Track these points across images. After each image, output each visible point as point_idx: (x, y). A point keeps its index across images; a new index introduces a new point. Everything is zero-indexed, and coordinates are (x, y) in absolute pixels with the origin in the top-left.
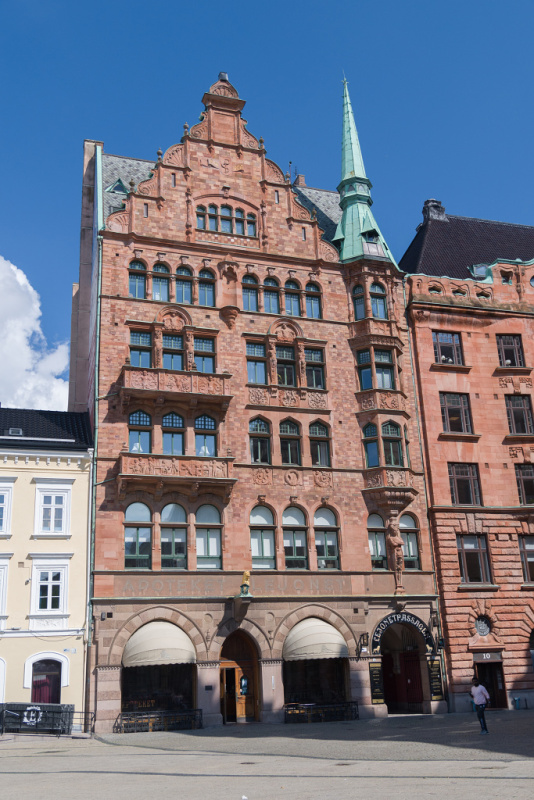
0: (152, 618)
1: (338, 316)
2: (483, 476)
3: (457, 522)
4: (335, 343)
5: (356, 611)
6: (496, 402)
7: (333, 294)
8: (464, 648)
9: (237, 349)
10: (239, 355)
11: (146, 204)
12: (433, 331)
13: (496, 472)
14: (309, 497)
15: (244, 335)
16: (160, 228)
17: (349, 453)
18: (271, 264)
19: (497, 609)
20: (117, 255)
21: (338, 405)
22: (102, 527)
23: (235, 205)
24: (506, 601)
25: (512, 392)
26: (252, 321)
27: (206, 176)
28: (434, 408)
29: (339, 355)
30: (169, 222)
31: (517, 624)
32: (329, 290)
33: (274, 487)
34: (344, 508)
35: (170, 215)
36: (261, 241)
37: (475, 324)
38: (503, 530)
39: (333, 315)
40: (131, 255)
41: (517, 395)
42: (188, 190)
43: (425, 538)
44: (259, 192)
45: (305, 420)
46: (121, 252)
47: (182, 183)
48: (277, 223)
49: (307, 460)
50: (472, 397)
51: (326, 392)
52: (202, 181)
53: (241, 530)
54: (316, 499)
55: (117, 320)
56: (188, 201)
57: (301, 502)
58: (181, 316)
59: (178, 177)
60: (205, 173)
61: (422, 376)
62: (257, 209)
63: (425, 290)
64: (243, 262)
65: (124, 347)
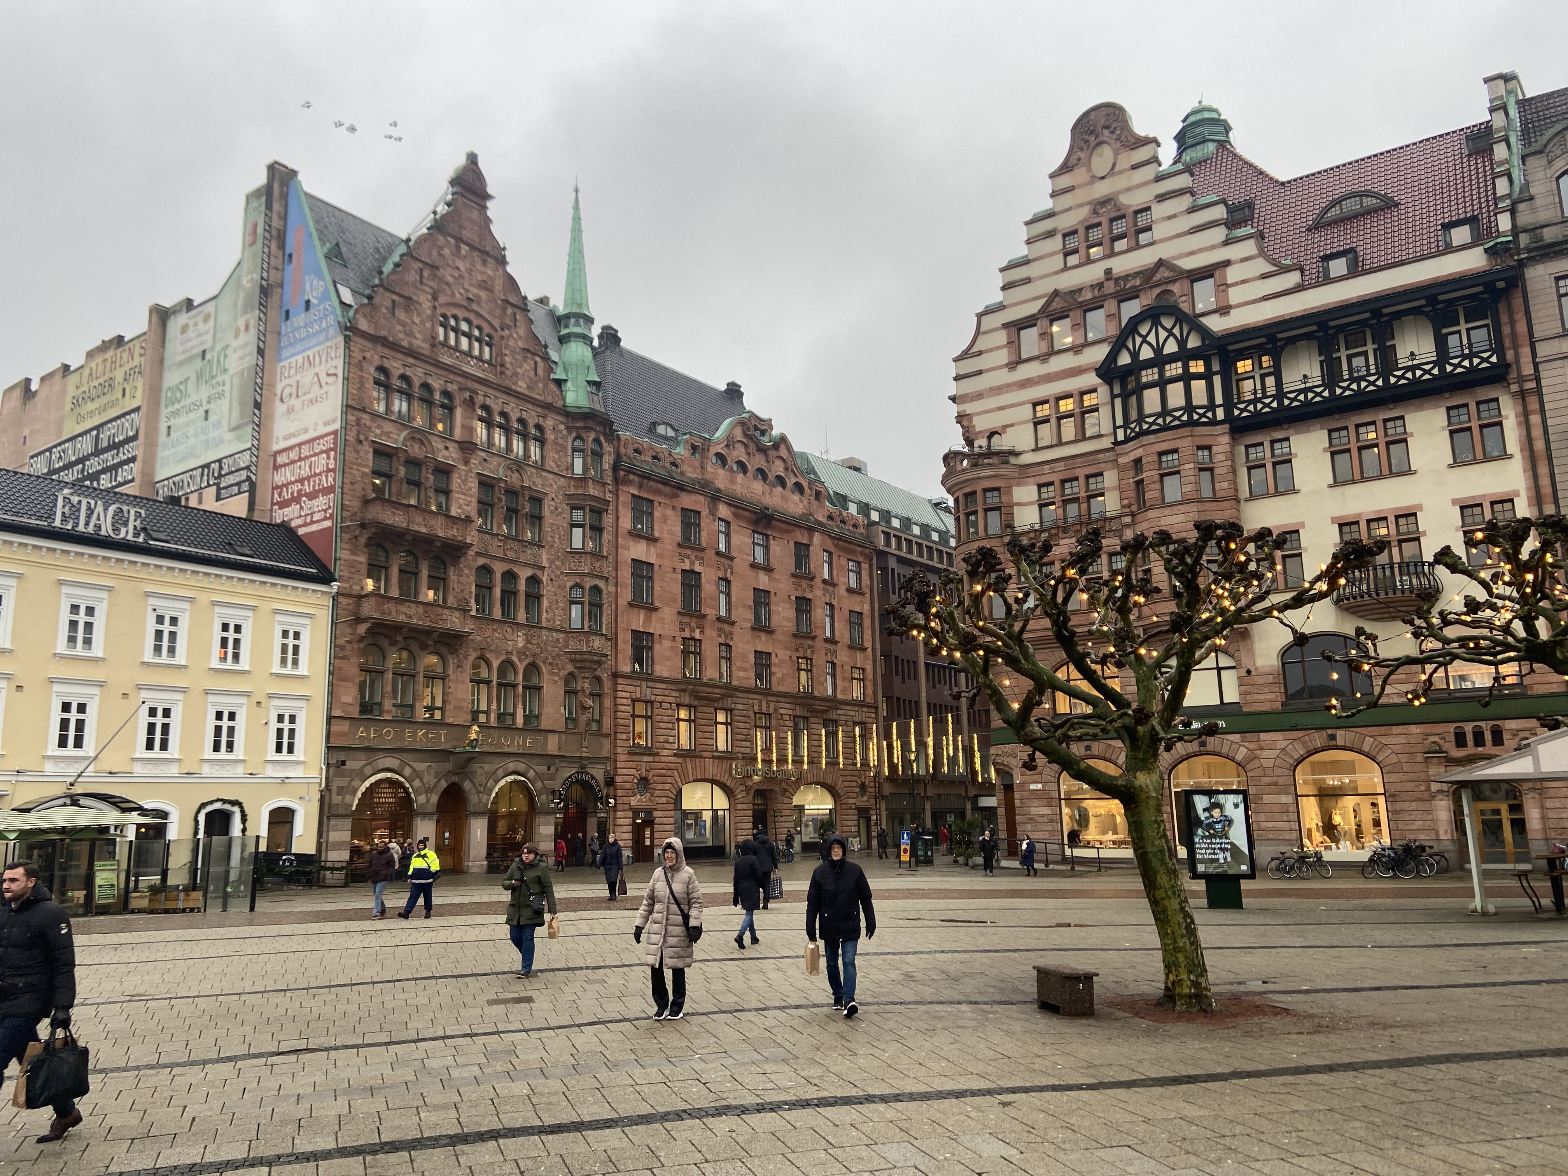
0: (381, 767)
1: (558, 466)
2: (657, 647)
3: (632, 689)
4: (553, 495)
5: (549, 769)
6: (674, 575)
7: (555, 443)
8: (627, 807)
9: (470, 489)
10: (472, 496)
11: (393, 301)
12: (633, 495)
13: (667, 644)
14: (522, 653)
15: (478, 474)
16: (406, 334)
17: (557, 612)
18: (505, 397)
19: (655, 772)
20: (364, 358)
21: (551, 562)
22: (341, 669)
23: (476, 322)
24: (662, 765)
25: (688, 568)
26: (485, 460)
27: (450, 279)
28: (626, 575)
29: (556, 509)
30: (416, 329)
31: (668, 786)
32: (553, 437)
33: (493, 640)
34: (550, 668)
35: (417, 320)
36: (499, 369)
37: (666, 496)
38: (667, 699)
39: (554, 465)
40: (377, 361)
41: (692, 572)
42: (435, 293)
43: (607, 703)
44: (498, 312)
45: (524, 574)
46: (368, 355)
47: (429, 283)
48: (513, 352)
49: (522, 617)
50: (656, 568)
51: (543, 547)
52: (448, 284)
53: (463, 682)
54: (526, 655)
55: (362, 437)
56: (435, 307)
57: (515, 659)
58: (422, 443)
59: (425, 274)
60: (451, 276)
61: (620, 540)
62: (496, 330)
63: (630, 451)
64: (481, 389)
65: (367, 470)
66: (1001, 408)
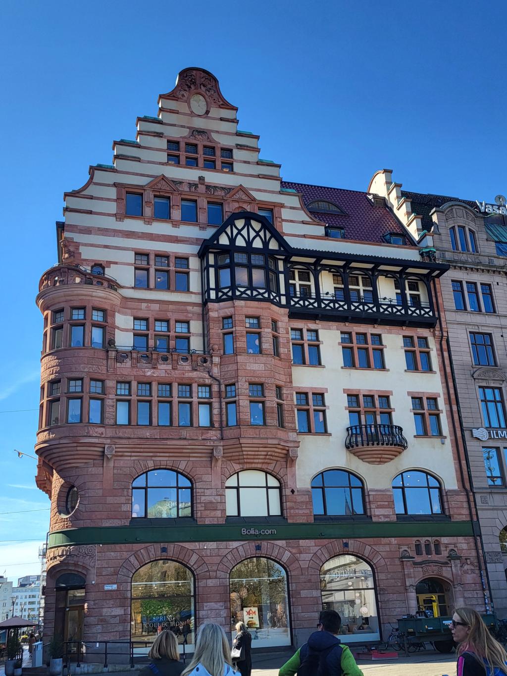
66: (106, 247)
